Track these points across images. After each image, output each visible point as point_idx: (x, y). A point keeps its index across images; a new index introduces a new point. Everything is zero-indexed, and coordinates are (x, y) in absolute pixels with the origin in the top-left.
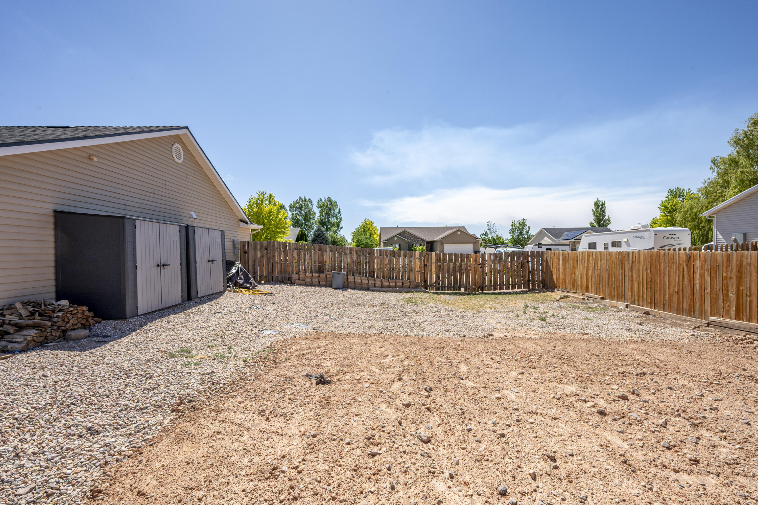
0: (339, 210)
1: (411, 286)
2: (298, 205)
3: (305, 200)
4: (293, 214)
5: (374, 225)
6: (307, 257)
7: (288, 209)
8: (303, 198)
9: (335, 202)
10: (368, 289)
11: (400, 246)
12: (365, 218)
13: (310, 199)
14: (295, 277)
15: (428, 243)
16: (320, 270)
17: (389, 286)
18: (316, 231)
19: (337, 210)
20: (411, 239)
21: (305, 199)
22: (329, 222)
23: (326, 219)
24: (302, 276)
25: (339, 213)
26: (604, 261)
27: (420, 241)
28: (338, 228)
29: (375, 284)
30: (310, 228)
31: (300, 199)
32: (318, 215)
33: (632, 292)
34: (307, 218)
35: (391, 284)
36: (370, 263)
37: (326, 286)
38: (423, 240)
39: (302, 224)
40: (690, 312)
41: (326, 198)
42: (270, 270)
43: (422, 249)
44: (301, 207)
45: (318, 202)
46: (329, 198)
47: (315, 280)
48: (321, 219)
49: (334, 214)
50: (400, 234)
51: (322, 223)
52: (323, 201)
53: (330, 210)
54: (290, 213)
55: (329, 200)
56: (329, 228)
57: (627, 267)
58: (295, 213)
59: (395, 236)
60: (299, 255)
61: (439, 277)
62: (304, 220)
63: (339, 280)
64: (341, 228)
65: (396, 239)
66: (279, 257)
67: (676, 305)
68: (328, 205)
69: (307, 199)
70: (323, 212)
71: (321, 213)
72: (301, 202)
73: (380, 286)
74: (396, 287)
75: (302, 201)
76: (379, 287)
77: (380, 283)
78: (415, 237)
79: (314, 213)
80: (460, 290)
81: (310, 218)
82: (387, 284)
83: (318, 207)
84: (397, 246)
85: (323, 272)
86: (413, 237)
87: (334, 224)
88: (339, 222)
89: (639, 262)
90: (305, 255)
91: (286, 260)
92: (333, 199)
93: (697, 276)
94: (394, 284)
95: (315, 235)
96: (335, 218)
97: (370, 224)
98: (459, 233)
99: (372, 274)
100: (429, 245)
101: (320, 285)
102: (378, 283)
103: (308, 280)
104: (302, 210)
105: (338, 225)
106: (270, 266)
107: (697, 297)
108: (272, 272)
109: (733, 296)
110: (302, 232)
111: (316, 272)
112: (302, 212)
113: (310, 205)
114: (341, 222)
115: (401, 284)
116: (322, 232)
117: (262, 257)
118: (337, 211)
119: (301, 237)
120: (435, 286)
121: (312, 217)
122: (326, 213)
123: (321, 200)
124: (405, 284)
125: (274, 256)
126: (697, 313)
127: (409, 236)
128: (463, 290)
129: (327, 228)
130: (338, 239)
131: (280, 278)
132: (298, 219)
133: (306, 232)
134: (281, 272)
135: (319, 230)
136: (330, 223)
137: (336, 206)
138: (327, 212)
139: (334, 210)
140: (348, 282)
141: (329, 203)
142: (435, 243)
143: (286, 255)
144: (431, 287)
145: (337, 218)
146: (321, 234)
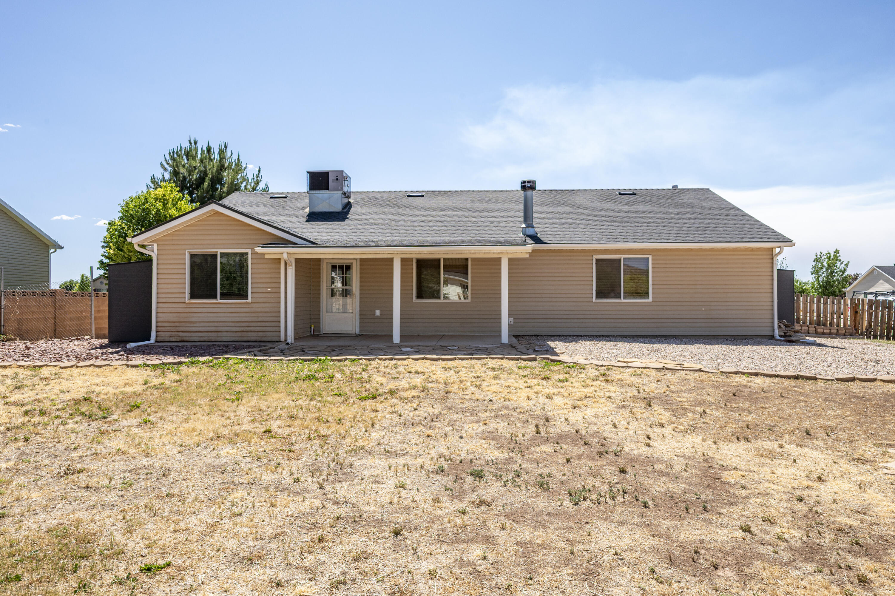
1: (846, 334)
17: (823, 333)
29: (808, 330)
35: (825, 331)
61: (871, 326)
73: (814, 332)
76: (813, 334)
77: (814, 329)
94: (828, 331)
115: (835, 331)
120: (866, 335)
124: (840, 332)
144: (862, 334)
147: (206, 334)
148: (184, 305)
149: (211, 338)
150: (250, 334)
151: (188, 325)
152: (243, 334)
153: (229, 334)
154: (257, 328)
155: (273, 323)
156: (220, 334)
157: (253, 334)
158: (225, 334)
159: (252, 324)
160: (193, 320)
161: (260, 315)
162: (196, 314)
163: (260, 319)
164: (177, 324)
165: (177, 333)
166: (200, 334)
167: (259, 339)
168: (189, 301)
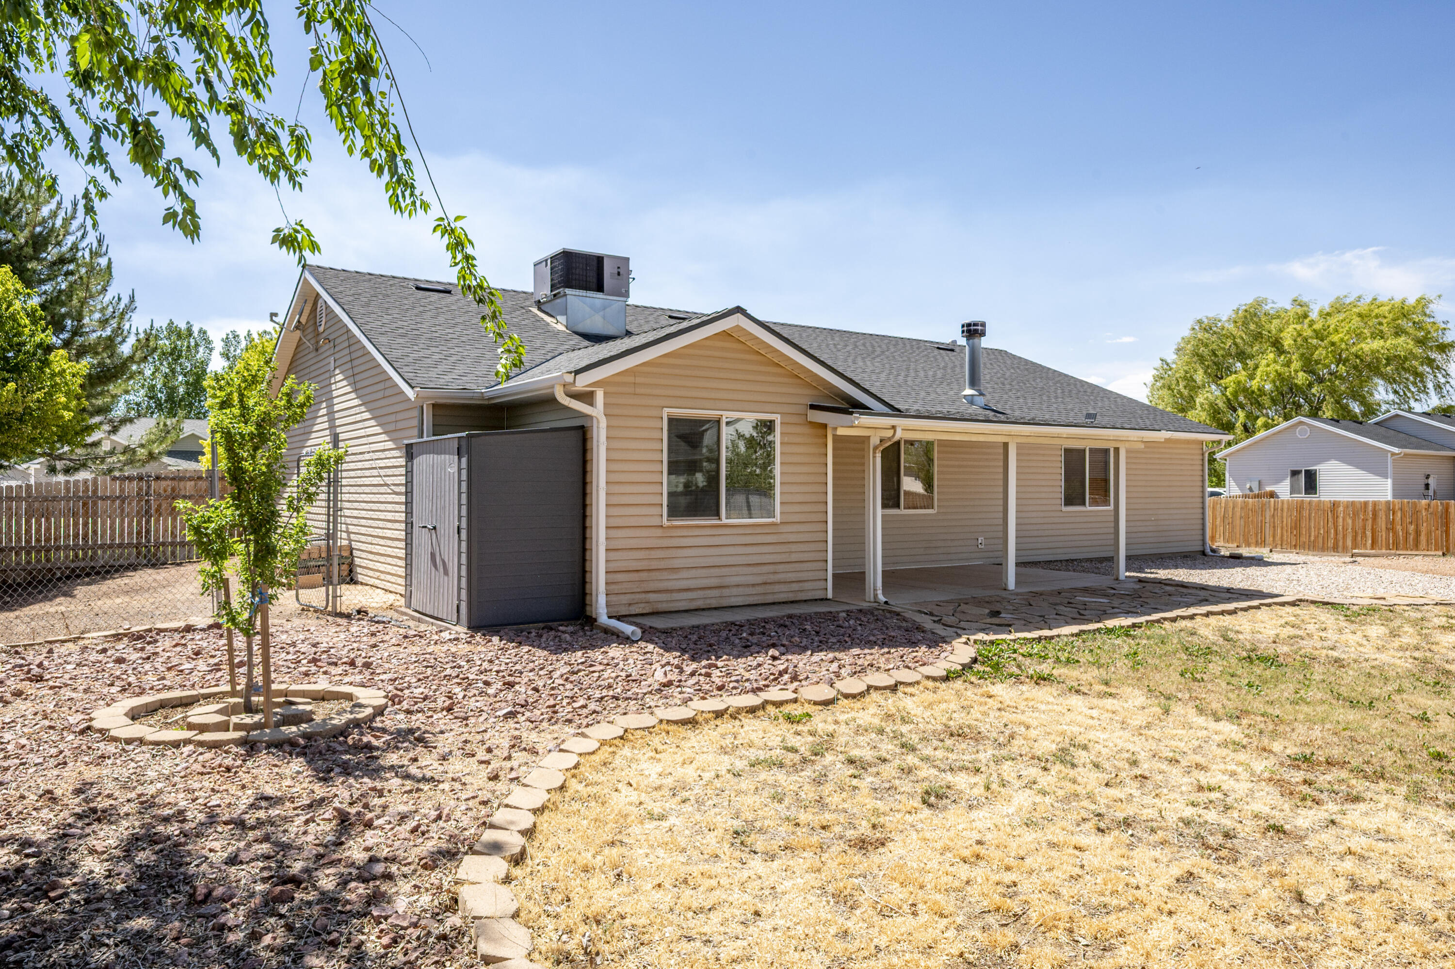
26: (1238, 510)
33: (1274, 537)
40: (1335, 549)
57: (1268, 515)
67: (1321, 545)
89: (1282, 510)
93: (1340, 520)
107: (1340, 536)
109: (1369, 534)
126: (1340, 549)
147: (700, 594)
148: (659, 532)
149: (708, 601)
150: (777, 588)
151: (665, 575)
152: (769, 589)
153: (741, 590)
154: (790, 575)
155: (815, 564)
156: (726, 592)
157: (783, 587)
158: (735, 591)
159: (781, 568)
160: (676, 563)
161: (794, 547)
162: (679, 551)
163: (794, 557)
164: (644, 575)
165: (643, 596)
166: (690, 595)
167: (791, 597)
168: (669, 524)
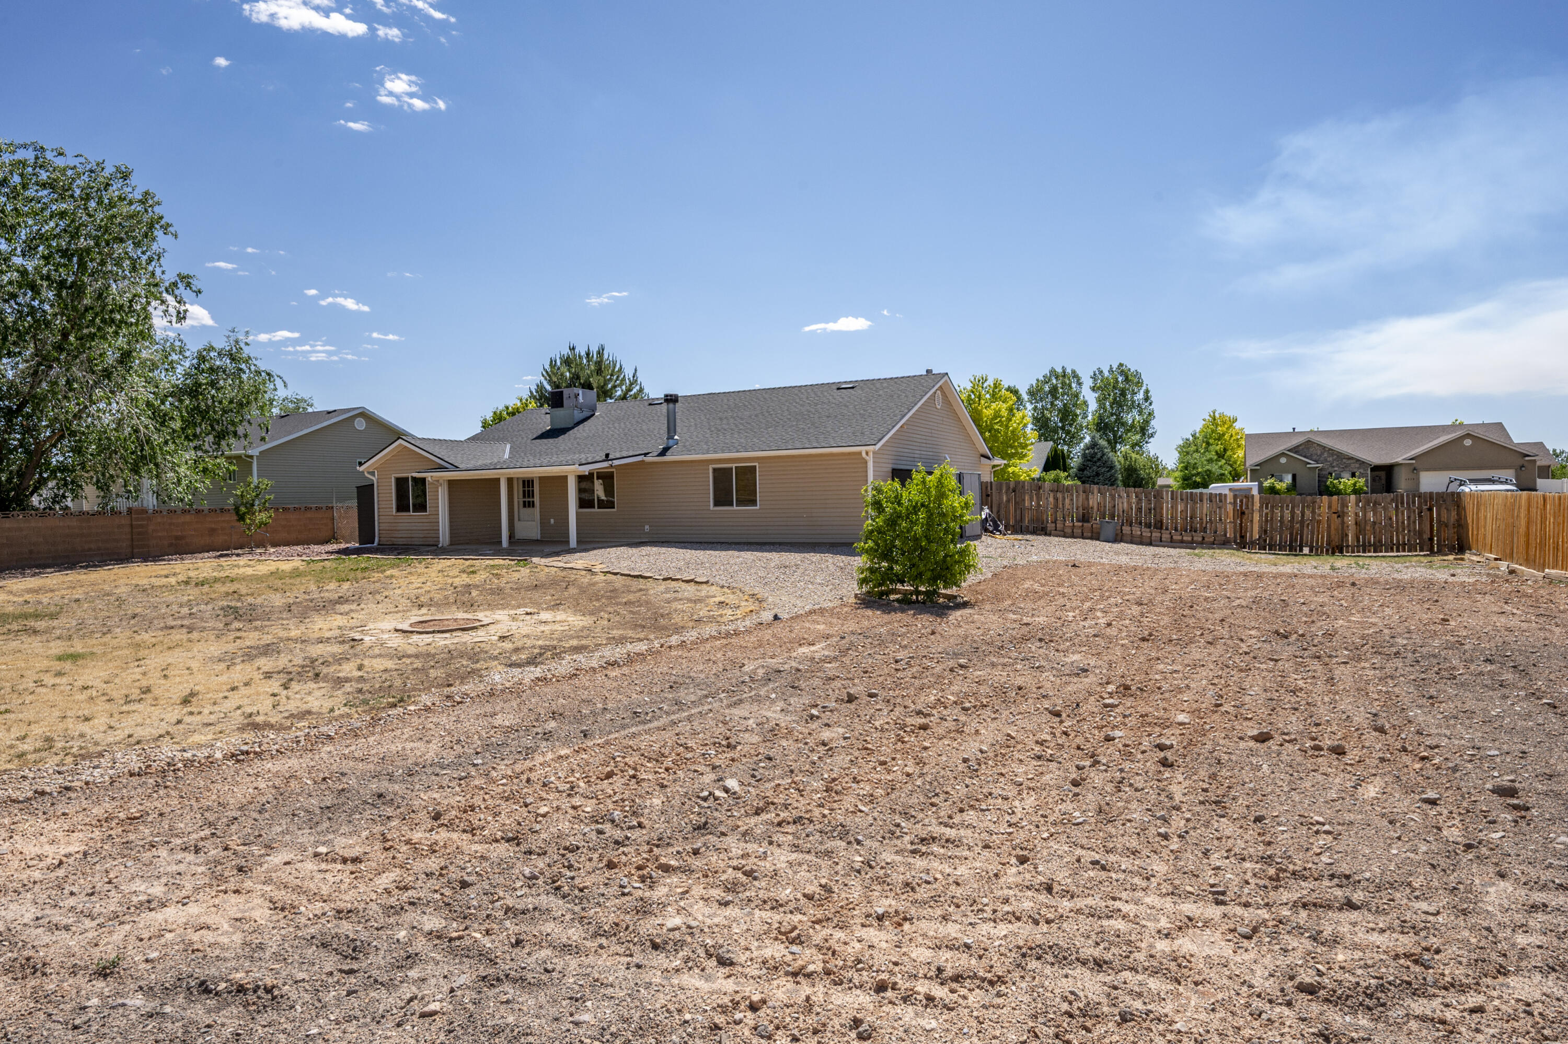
0: (1147, 392)
2: (1047, 388)
3: (1064, 376)
4: (1035, 409)
5: (1237, 425)
6: (1067, 501)
7: (1025, 397)
8: (1059, 370)
9: (1137, 374)
10: (1150, 544)
11: (1294, 477)
12: (1210, 410)
13: (1074, 372)
14: (1050, 526)
15: (1376, 468)
16: (1085, 518)
18: (1087, 447)
19: (1142, 392)
20: (1326, 460)
21: (1064, 372)
22: (1120, 422)
23: (1112, 414)
24: (1059, 526)
25: (1147, 399)
27: (1352, 464)
28: (1144, 434)
29: (1161, 537)
30: (1073, 438)
31: (1053, 372)
32: (1093, 406)
34: (1067, 414)
35: (1185, 538)
36: (1158, 509)
37: (1091, 538)
38: (1362, 463)
39: (1055, 431)
41: (1115, 367)
42: (1018, 518)
43: (1355, 485)
44: (1054, 391)
45: (1094, 377)
46: (1121, 365)
47: (1078, 531)
48: (1101, 418)
49: (1133, 402)
50: (1295, 449)
51: (1102, 426)
52: (1106, 374)
53: (1123, 394)
54: (1029, 407)
55: (1123, 371)
56: (1120, 437)
58: (1039, 405)
59: (1283, 454)
60: (1056, 499)
62: (1061, 421)
63: (1109, 530)
64: (1152, 436)
65: (1283, 460)
66: (1029, 502)
68: (1117, 382)
69: (1069, 371)
70: (1105, 399)
71: (1101, 401)
72: (1054, 381)
73: (1169, 540)
74: (1192, 542)
75: (1057, 378)
76: (1166, 542)
77: (1169, 536)
78: (1340, 456)
79: (1085, 403)
80: (1301, 550)
81: (1077, 416)
82: (1179, 538)
83: (1093, 389)
84: (1288, 479)
85: (1088, 521)
86: (1332, 455)
87: (1133, 426)
88: (1147, 422)
90: (1064, 499)
91: (1038, 505)
92: (1132, 367)
95: (1084, 456)
96: (1135, 412)
97: (1224, 423)
98: (1468, 442)
99: (1159, 525)
100: (1383, 474)
101: (1083, 537)
102: (1166, 536)
103: (1068, 531)
104: (1057, 398)
105: (1144, 430)
106: (1018, 512)
108: (1022, 520)
110: (1056, 451)
111: (1078, 521)
112: (1057, 402)
113: (1074, 385)
114: (1153, 423)
115: (1200, 539)
116: (1101, 449)
117: (1008, 501)
118: (1140, 396)
119: (1055, 462)
120: (1258, 544)
121: (1078, 412)
122: (1115, 402)
123: (1101, 372)
125: (1024, 500)
127: (1322, 454)
128: (1306, 550)
129: (1115, 436)
130: (1142, 461)
131: (1031, 528)
132: (1048, 419)
133: (1066, 448)
134: (1032, 521)
135: (1093, 445)
136: (1123, 424)
137: (1139, 384)
138: (1115, 399)
139: (1134, 393)
140: (1123, 535)
141: (1120, 379)
142: (1396, 469)
143: (1039, 499)
144: (1251, 544)
145: (1141, 413)
146: (1099, 455)
147: (406, 539)
148: (396, 517)
149: (408, 542)
151: (395, 532)
152: (426, 539)
156: (413, 539)
158: (416, 539)
159: (430, 532)
160: (403, 528)
161: (434, 524)
162: (404, 524)
163: (434, 528)
164: (390, 532)
165: (390, 539)
166: (403, 540)
168: (398, 514)
